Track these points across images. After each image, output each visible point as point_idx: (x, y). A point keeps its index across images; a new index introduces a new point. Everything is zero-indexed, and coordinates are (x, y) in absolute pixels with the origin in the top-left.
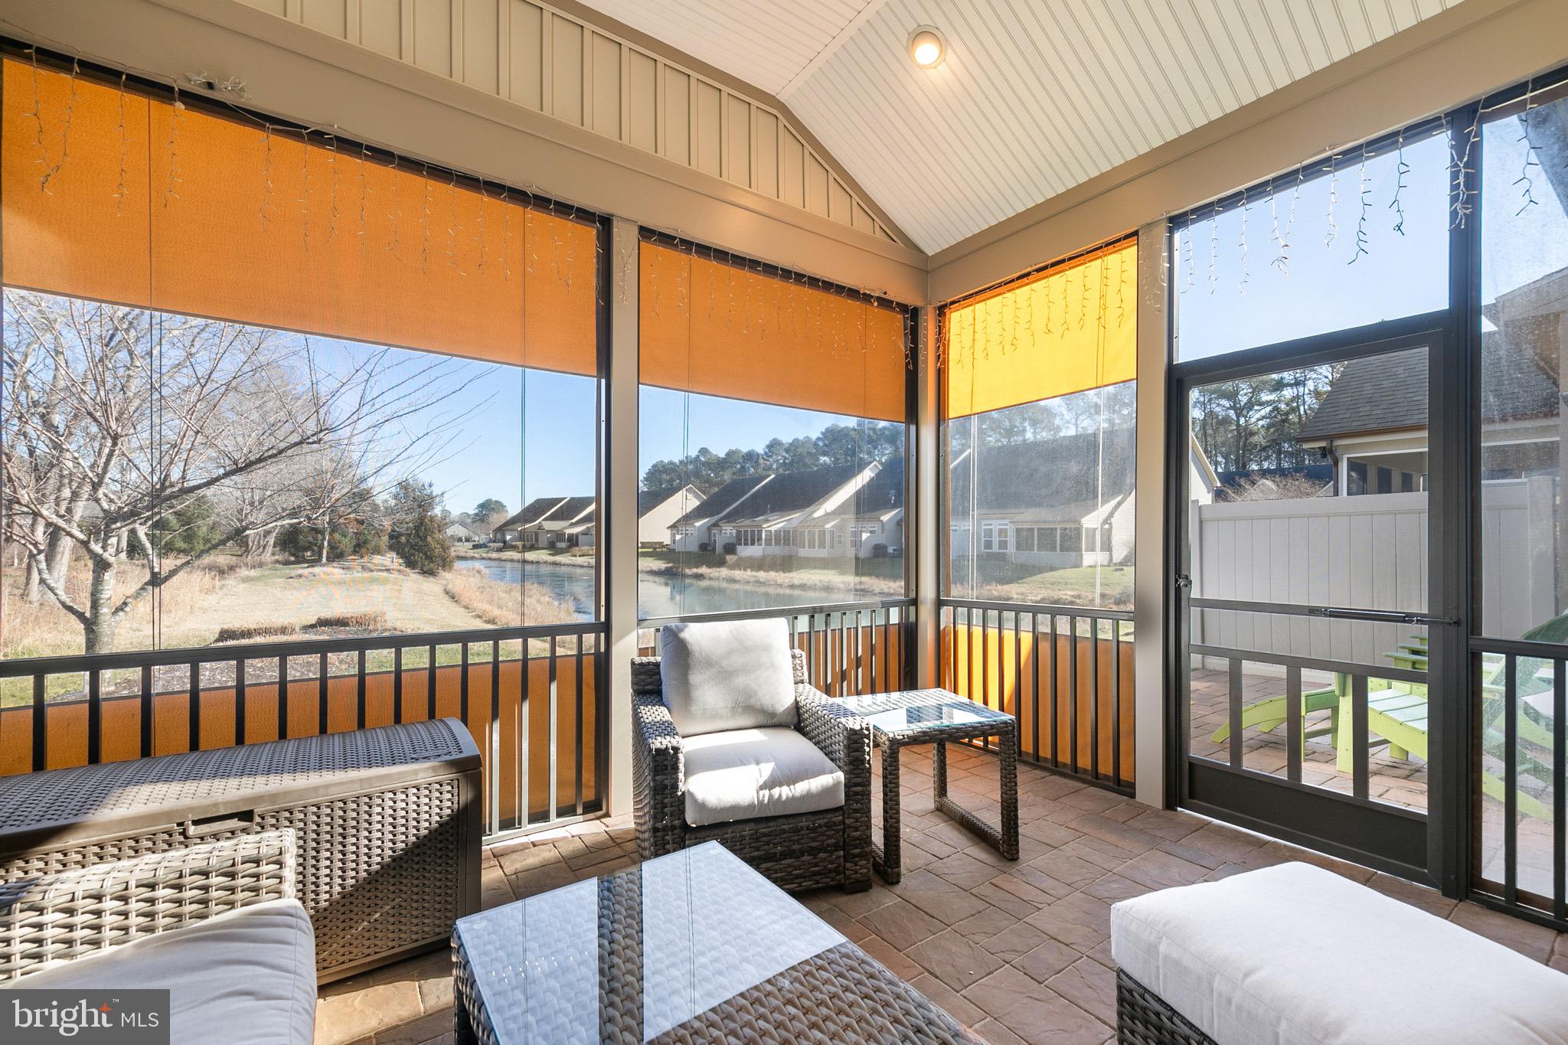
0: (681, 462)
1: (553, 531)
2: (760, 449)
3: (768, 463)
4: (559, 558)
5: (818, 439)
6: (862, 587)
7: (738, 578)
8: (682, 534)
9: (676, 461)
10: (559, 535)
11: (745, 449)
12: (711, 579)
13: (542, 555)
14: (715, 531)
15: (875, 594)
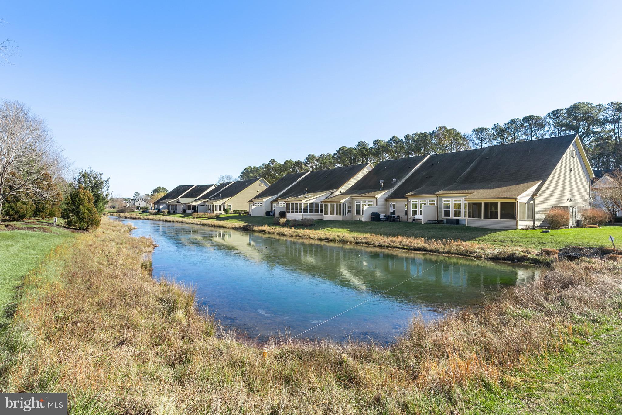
0: (260, 167)
1: (185, 204)
2: (303, 160)
3: (307, 167)
4: (186, 220)
5: (335, 154)
6: (366, 241)
7: (286, 233)
8: (256, 206)
9: (258, 166)
10: (188, 206)
11: (295, 160)
12: (269, 233)
13: (177, 218)
14: (275, 204)
15: (375, 246)
